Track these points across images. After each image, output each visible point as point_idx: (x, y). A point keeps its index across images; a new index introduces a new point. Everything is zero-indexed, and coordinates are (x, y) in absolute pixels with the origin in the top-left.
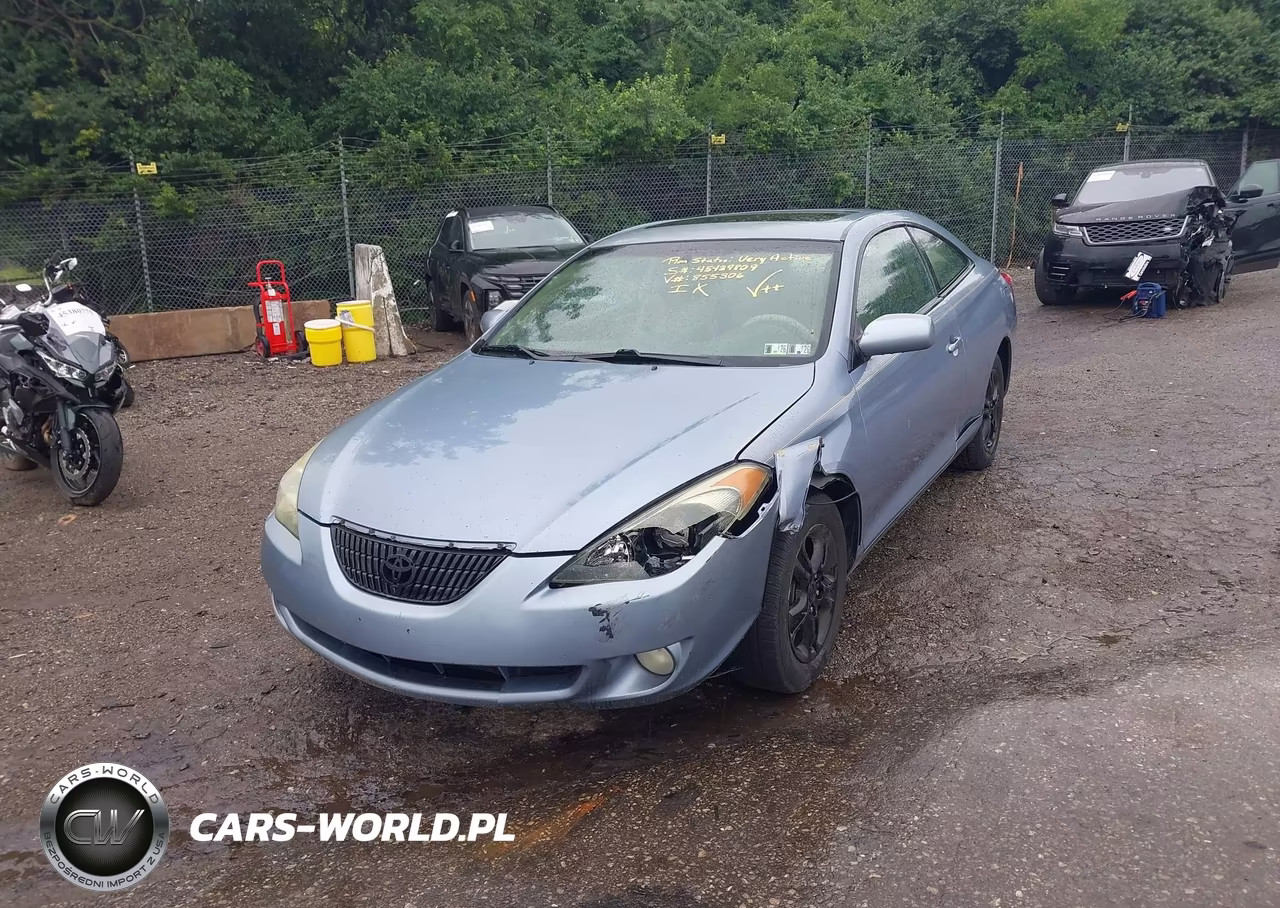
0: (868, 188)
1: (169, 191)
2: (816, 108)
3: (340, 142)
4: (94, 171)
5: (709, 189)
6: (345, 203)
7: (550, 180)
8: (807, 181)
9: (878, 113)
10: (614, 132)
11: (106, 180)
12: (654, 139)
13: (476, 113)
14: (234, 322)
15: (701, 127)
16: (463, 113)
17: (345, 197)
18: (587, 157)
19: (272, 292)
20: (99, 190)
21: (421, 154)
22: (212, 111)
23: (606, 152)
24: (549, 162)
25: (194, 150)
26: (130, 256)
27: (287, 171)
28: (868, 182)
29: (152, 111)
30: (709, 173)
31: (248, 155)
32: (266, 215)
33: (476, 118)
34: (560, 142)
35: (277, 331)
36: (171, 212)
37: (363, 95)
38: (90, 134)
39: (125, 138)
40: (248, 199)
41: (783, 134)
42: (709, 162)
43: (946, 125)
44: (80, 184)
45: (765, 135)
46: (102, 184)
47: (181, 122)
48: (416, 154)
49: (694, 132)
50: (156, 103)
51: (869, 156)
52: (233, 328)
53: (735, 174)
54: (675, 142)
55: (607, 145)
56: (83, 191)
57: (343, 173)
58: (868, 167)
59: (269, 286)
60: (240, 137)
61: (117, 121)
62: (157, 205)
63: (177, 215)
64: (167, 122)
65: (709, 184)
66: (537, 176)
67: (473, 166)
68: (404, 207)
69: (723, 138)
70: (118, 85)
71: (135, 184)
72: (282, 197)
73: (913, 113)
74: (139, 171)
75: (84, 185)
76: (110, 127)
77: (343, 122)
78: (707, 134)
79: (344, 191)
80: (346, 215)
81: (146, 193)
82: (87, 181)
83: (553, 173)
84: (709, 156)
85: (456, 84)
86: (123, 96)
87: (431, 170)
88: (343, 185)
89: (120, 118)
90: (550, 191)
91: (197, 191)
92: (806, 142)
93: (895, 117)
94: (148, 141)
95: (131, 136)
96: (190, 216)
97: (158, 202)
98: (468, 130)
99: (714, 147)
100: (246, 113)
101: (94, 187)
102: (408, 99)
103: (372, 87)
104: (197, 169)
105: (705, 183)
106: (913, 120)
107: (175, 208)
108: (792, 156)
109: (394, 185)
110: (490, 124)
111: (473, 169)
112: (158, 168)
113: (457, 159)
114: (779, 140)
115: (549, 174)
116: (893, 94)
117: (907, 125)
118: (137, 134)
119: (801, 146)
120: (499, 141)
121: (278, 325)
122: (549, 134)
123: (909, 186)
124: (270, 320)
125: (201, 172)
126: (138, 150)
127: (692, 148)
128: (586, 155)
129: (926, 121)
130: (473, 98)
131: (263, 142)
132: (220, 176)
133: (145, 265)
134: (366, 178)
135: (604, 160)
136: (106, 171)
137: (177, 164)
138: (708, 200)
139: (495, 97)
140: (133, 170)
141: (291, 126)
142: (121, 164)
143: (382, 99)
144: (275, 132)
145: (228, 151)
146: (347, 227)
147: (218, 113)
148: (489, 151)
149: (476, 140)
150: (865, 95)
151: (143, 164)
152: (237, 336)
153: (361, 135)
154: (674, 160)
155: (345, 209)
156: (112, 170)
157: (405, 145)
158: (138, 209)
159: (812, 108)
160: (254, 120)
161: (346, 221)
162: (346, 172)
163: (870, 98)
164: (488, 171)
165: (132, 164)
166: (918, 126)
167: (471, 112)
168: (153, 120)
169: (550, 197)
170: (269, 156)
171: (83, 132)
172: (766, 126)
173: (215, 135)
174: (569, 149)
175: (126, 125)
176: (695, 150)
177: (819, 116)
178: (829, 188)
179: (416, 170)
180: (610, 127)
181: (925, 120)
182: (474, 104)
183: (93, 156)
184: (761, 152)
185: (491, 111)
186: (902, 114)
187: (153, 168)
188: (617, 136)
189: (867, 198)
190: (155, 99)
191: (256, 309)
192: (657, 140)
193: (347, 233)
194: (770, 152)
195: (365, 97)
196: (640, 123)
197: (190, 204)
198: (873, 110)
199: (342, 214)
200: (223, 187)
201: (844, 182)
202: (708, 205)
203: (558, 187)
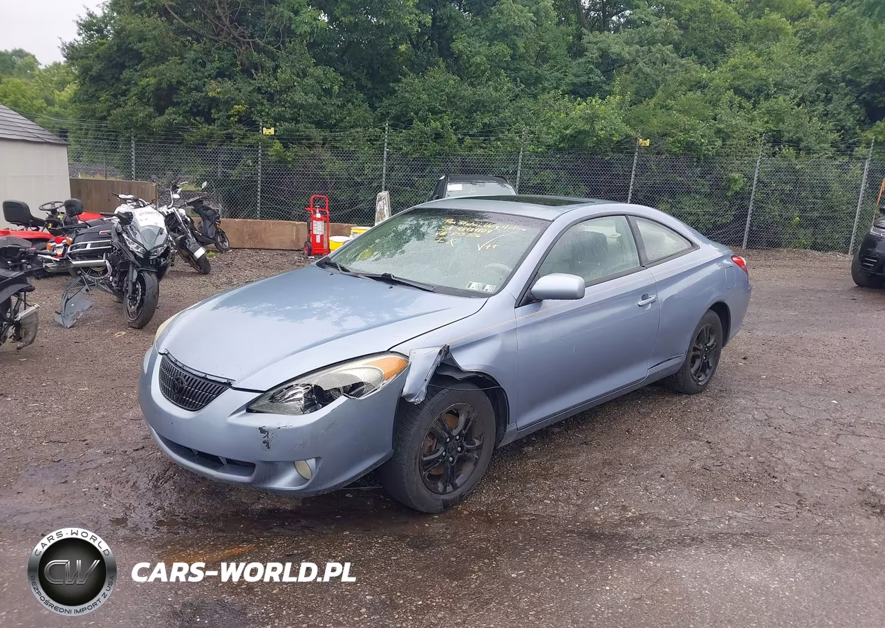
0: (754, 187)
1: (278, 146)
2: (722, 126)
3: (387, 124)
4: (238, 130)
5: (633, 176)
6: (385, 164)
7: (520, 160)
8: (708, 177)
9: (775, 133)
10: (568, 132)
11: (244, 136)
12: (595, 139)
13: (478, 112)
14: (298, 231)
15: (633, 133)
16: (470, 112)
17: (385, 160)
18: (549, 147)
19: (318, 215)
20: (240, 142)
21: (438, 136)
22: (312, 99)
23: (562, 145)
24: (522, 149)
25: (298, 122)
26: (252, 182)
27: (353, 140)
28: (755, 182)
29: (278, 97)
30: (635, 165)
31: (332, 128)
32: (334, 166)
33: (478, 116)
34: (533, 135)
35: (318, 240)
36: (278, 159)
37: (407, 95)
38: (239, 108)
39: (260, 112)
40: (326, 155)
41: (693, 143)
42: (636, 157)
43: (826, 146)
44: (229, 138)
45: (680, 142)
46: (243, 139)
47: (294, 105)
48: (434, 136)
49: (628, 136)
50: (280, 92)
51: (758, 164)
52: (297, 235)
53: (654, 167)
54: (613, 141)
55: (564, 139)
56: (231, 142)
57: (386, 144)
58: (757, 171)
59: (318, 211)
60: (327, 116)
61: (257, 101)
62: (269, 153)
63: (282, 161)
64: (286, 103)
65: (633, 172)
66: (512, 158)
67: (471, 147)
68: (423, 170)
69: (647, 142)
70: (261, 79)
71: (260, 140)
72: (348, 156)
73: (800, 135)
74: (264, 132)
75: (232, 138)
76: (252, 104)
77: (393, 112)
78: (636, 139)
79: (385, 156)
80: (384, 172)
81: (266, 146)
82: (234, 136)
83: (524, 156)
84: (637, 154)
85: (467, 91)
86: (262, 87)
87: (442, 148)
88: (385, 152)
89: (259, 100)
90: (519, 168)
91: (296, 148)
92: (711, 149)
93: (787, 136)
94: (273, 115)
95: (263, 111)
96: (289, 162)
97: (271, 152)
98: (472, 123)
99: (640, 147)
100: (334, 101)
101: (237, 140)
102: (436, 99)
103: (414, 90)
104: (298, 134)
105: (631, 171)
106: (800, 140)
107: (280, 157)
108: (699, 159)
109: (416, 155)
110: (486, 120)
111: (470, 149)
112: (275, 131)
113: (461, 141)
114: (689, 147)
115: (521, 156)
116: (788, 120)
117: (795, 143)
118: (267, 110)
119: (706, 152)
120: (491, 132)
121: (319, 236)
122: (525, 129)
123: (788, 187)
124: (315, 232)
125: (299, 136)
126: (266, 120)
127: (625, 146)
128: (548, 146)
129: (811, 141)
130: (478, 102)
131: (342, 121)
132: (310, 139)
133: (259, 190)
134: (401, 149)
135: (560, 150)
136: (246, 131)
137: (286, 130)
138: (632, 183)
139: (493, 102)
140: (261, 131)
141: (361, 111)
142: (254, 126)
143: (419, 98)
144: (350, 114)
145: (319, 124)
146: (384, 179)
147: (315, 101)
148: (483, 138)
149: (475, 130)
150: (766, 119)
151: (267, 128)
152: (298, 239)
153: (401, 122)
154: (611, 154)
155: (384, 168)
156: (250, 130)
157: (427, 129)
158: (260, 155)
159: (719, 126)
160: (338, 106)
161: (384, 176)
162: (389, 144)
163: (771, 122)
164: (480, 151)
165: (261, 127)
166: (802, 145)
167: (475, 111)
168: (278, 102)
169: (519, 172)
170: (345, 129)
171: (236, 106)
172: (681, 136)
173: (313, 113)
174: (538, 140)
175: (262, 104)
176: (627, 149)
177: (723, 132)
178: (724, 184)
179: (433, 147)
180: (566, 128)
181: (809, 140)
182: (479, 106)
183: (240, 121)
184: (675, 154)
185: (489, 112)
186: (791, 134)
187: (272, 131)
188: (571, 136)
189: (753, 193)
190: (281, 89)
191: (309, 225)
192: (598, 140)
193: (383, 183)
194: (682, 154)
195: (408, 96)
196: (587, 127)
197: (290, 155)
198: (771, 130)
199: (382, 171)
200: (311, 147)
201: (736, 181)
202: (631, 187)
203: (525, 166)
